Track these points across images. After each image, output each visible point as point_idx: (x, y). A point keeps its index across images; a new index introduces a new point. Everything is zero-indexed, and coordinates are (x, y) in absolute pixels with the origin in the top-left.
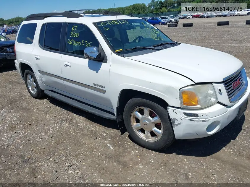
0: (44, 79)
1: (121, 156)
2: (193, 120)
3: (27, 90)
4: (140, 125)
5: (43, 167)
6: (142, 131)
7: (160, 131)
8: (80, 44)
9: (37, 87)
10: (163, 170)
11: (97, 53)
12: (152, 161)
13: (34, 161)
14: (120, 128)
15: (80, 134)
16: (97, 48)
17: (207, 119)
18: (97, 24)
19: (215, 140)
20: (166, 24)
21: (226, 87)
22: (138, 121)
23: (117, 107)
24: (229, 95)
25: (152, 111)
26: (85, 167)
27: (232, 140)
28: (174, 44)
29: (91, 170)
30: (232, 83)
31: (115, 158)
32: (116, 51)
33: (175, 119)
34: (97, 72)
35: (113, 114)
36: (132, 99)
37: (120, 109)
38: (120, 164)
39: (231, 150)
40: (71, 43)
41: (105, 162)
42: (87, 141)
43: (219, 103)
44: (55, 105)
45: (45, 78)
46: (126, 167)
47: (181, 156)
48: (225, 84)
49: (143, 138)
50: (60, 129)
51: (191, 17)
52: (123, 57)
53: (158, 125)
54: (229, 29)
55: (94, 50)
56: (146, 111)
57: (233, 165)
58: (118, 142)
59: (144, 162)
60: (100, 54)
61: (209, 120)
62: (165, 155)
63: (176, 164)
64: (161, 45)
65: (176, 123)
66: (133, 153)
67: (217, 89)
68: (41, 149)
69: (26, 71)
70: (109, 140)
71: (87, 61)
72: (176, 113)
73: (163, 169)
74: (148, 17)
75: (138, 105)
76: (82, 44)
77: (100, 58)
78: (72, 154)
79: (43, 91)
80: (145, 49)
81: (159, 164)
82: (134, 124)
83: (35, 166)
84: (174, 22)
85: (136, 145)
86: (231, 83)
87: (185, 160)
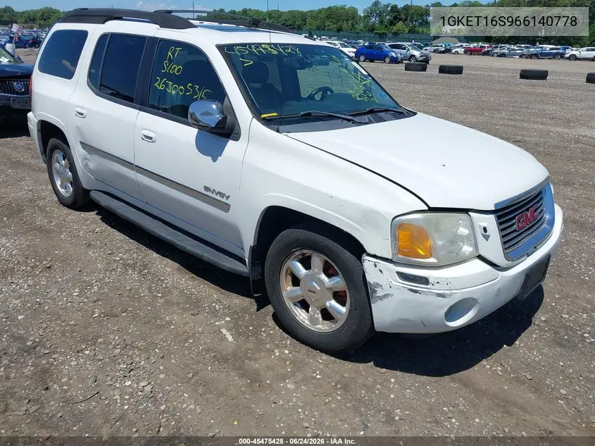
0: (91, 165)
1: (250, 359)
2: (416, 292)
3: (50, 187)
4: (299, 293)
5: (67, 367)
6: (304, 305)
7: (343, 310)
8: (181, 90)
9: (75, 181)
10: (339, 398)
11: (218, 117)
12: (318, 377)
13: (46, 352)
14: (255, 295)
15: (162, 300)
16: (220, 105)
17: (449, 292)
18: (225, 50)
19: (469, 341)
20: (401, 62)
21: (500, 224)
22: (296, 281)
23: (252, 245)
24: (505, 243)
25: (331, 262)
26: (162, 376)
27: (505, 346)
28: (400, 114)
29: (177, 383)
30: (516, 216)
31: (233, 361)
32: (263, 116)
33: (378, 285)
34: (215, 160)
35: (242, 261)
36: (288, 230)
37: (259, 251)
38: (243, 376)
39: (499, 368)
40: (162, 87)
41: (210, 368)
42: (176, 318)
43: (481, 258)
44: (112, 227)
45: (95, 162)
46: (257, 385)
47: (384, 370)
48: (499, 218)
49: (304, 322)
50: (118, 284)
51: (461, 50)
52: (278, 131)
53: (339, 294)
54: (546, 91)
55: (213, 108)
56: (317, 261)
57: (497, 401)
58: (247, 327)
59: (300, 376)
60: (225, 119)
61: (451, 294)
62: (349, 365)
63: (370, 389)
64: (371, 112)
65: (378, 295)
66: (277, 354)
67: (480, 226)
68: (66, 326)
69: (53, 141)
70: (228, 319)
71: (195, 131)
72: (381, 271)
73: (340, 395)
74: (361, 41)
75: (298, 247)
76: (187, 90)
77: (224, 128)
78: (136, 343)
79: (87, 192)
80: (330, 117)
81: (333, 384)
82: (288, 289)
83: (48, 363)
84: (421, 59)
85: (286, 336)
86: (513, 215)
87: (393, 380)
